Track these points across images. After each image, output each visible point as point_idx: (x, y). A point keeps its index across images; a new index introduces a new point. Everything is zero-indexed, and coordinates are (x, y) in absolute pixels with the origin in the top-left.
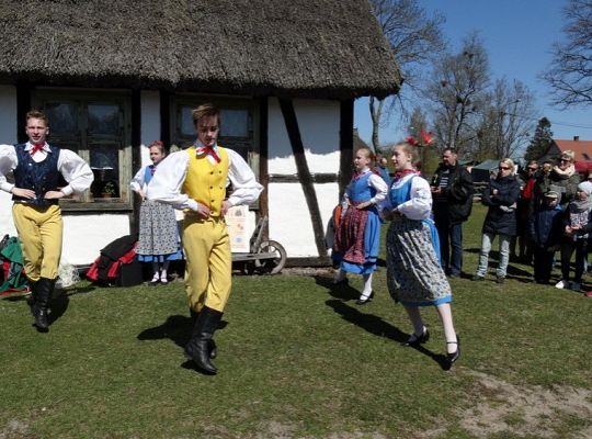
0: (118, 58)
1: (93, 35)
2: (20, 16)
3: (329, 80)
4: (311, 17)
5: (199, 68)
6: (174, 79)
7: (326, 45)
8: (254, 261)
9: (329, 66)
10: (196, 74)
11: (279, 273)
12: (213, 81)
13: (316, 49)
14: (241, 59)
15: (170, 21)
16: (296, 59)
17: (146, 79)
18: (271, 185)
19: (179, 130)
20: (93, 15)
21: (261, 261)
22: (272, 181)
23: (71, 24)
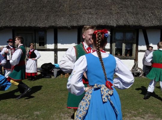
0: (101, 21)
1: (95, 16)
2: (79, 13)
3: (158, 24)
4: (152, 6)
5: (121, 23)
6: (115, 26)
7: (157, 14)
8: (134, 73)
9: (158, 20)
10: (121, 24)
11: (141, 77)
12: (125, 26)
13: (154, 15)
14: (132, 20)
15: (114, 11)
16: (148, 18)
17: (108, 26)
18: (139, 53)
19: (115, 38)
20: (95, 11)
21: (136, 73)
22: (139, 52)
23: (90, 13)
